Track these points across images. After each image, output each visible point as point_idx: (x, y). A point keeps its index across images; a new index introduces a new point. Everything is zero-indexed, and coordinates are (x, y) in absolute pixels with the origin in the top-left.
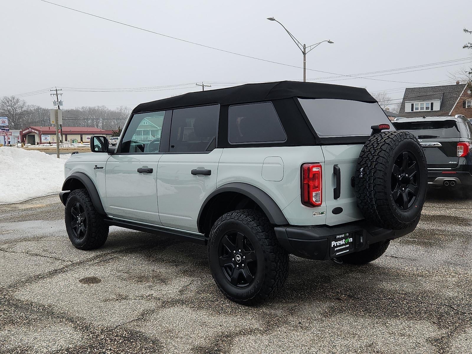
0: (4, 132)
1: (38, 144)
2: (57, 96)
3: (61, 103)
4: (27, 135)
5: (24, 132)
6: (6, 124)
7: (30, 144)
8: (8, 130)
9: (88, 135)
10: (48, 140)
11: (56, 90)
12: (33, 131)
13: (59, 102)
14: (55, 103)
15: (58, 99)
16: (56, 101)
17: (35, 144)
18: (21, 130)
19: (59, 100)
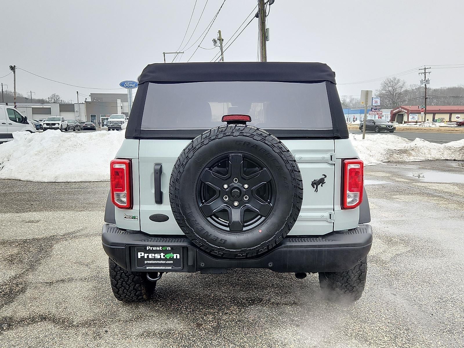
0: (376, 111)
1: (405, 123)
2: (425, 75)
3: (428, 81)
4: (397, 115)
5: (394, 111)
6: (378, 104)
7: (398, 123)
8: (379, 109)
9: (458, 114)
10: (415, 119)
11: (425, 69)
12: (403, 110)
13: (426, 81)
14: (422, 82)
15: (425, 78)
16: (423, 80)
17: (402, 123)
18: (392, 110)
19: (427, 79)
